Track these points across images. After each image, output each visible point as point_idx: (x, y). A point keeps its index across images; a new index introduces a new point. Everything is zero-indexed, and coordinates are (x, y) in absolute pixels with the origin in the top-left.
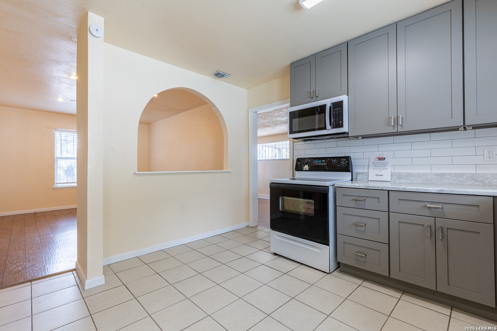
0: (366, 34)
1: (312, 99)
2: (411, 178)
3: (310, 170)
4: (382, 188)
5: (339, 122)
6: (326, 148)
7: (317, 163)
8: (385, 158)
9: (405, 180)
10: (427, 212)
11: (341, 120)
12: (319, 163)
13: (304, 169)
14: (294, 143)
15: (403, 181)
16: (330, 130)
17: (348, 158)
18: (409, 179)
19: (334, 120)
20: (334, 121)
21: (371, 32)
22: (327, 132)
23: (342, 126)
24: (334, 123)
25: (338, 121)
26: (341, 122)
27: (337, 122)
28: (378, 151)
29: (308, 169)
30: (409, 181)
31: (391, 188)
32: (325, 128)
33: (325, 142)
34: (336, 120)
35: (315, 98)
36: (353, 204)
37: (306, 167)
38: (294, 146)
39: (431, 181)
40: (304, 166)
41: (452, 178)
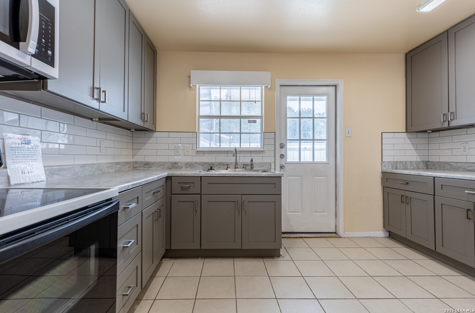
2: (62, 173)
5: (47, 50)
9: (58, 176)
16: (27, 57)
22: (19, 56)
23: (52, 64)
27: (44, 47)
30: (61, 177)
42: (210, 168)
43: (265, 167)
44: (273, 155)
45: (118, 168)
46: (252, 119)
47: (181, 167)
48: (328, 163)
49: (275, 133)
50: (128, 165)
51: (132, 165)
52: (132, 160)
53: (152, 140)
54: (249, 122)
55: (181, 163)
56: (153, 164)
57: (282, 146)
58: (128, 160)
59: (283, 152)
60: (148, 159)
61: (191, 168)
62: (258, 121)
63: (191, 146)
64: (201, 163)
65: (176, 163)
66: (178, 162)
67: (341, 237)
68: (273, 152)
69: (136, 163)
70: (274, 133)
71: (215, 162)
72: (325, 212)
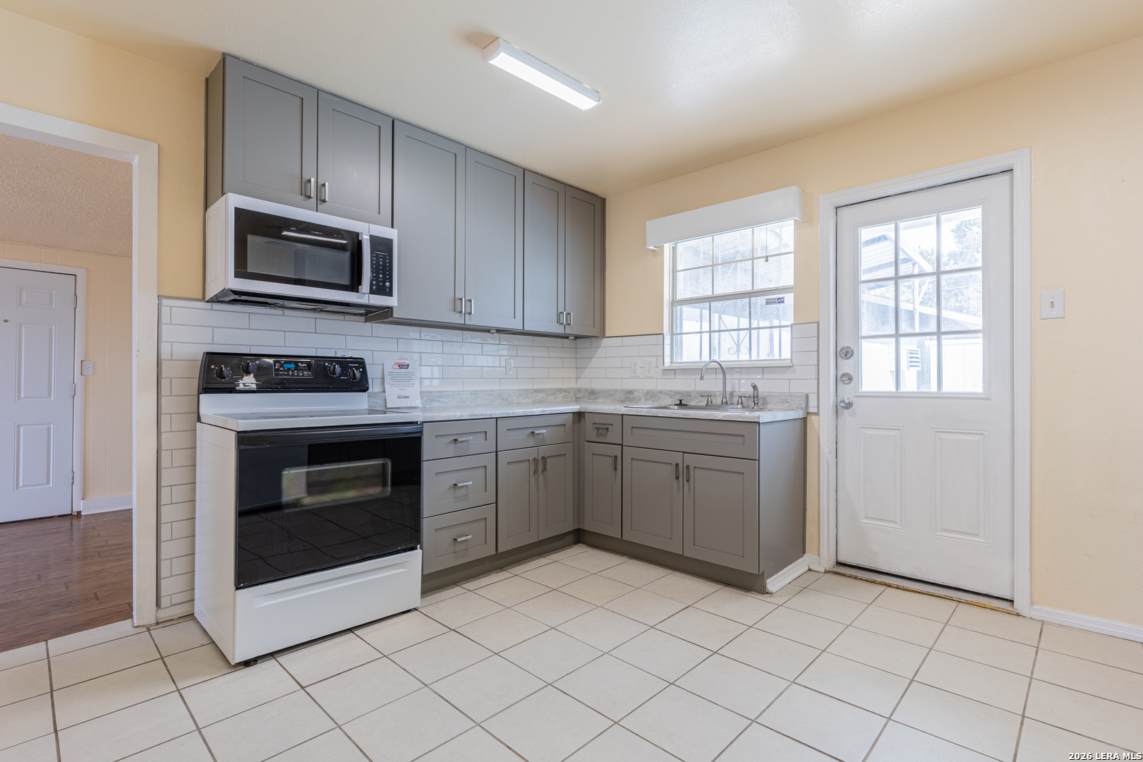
0: (421, 128)
2: (444, 400)
3: (260, 390)
5: (384, 282)
7: (285, 371)
8: (408, 365)
10: (531, 442)
11: (388, 279)
12: (289, 369)
13: (241, 387)
16: (364, 296)
19: (374, 275)
20: (373, 277)
22: (359, 298)
23: (390, 294)
24: (374, 282)
26: (388, 284)
27: (381, 281)
28: (398, 351)
29: (254, 387)
32: (354, 285)
34: (377, 277)
36: (451, 450)
37: (249, 381)
40: (242, 379)
42: (678, 402)
43: (793, 403)
44: (814, 376)
45: (539, 398)
46: (773, 297)
47: (638, 398)
48: (985, 396)
49: (818, 323)
50: (563, 394)
51: (572, 394)
52: (574, 386)
53: (600, 352)
54: (768, 302)
55: (638, 392)
56: (600, 392)
57: (847, 353)
58: (566, 386)
59: (847, 366)
60: (596, 385)
61: (653, 401)
62: (789, 298)
63: (654, 360)
64: (669, 393)
65: (630, 392)
66: (635, 390)
67: (1018, 615)
68: (814, 368)
69: (579, 390)
70: (816, 324)
71: (693, 391)
72: (976, 535)
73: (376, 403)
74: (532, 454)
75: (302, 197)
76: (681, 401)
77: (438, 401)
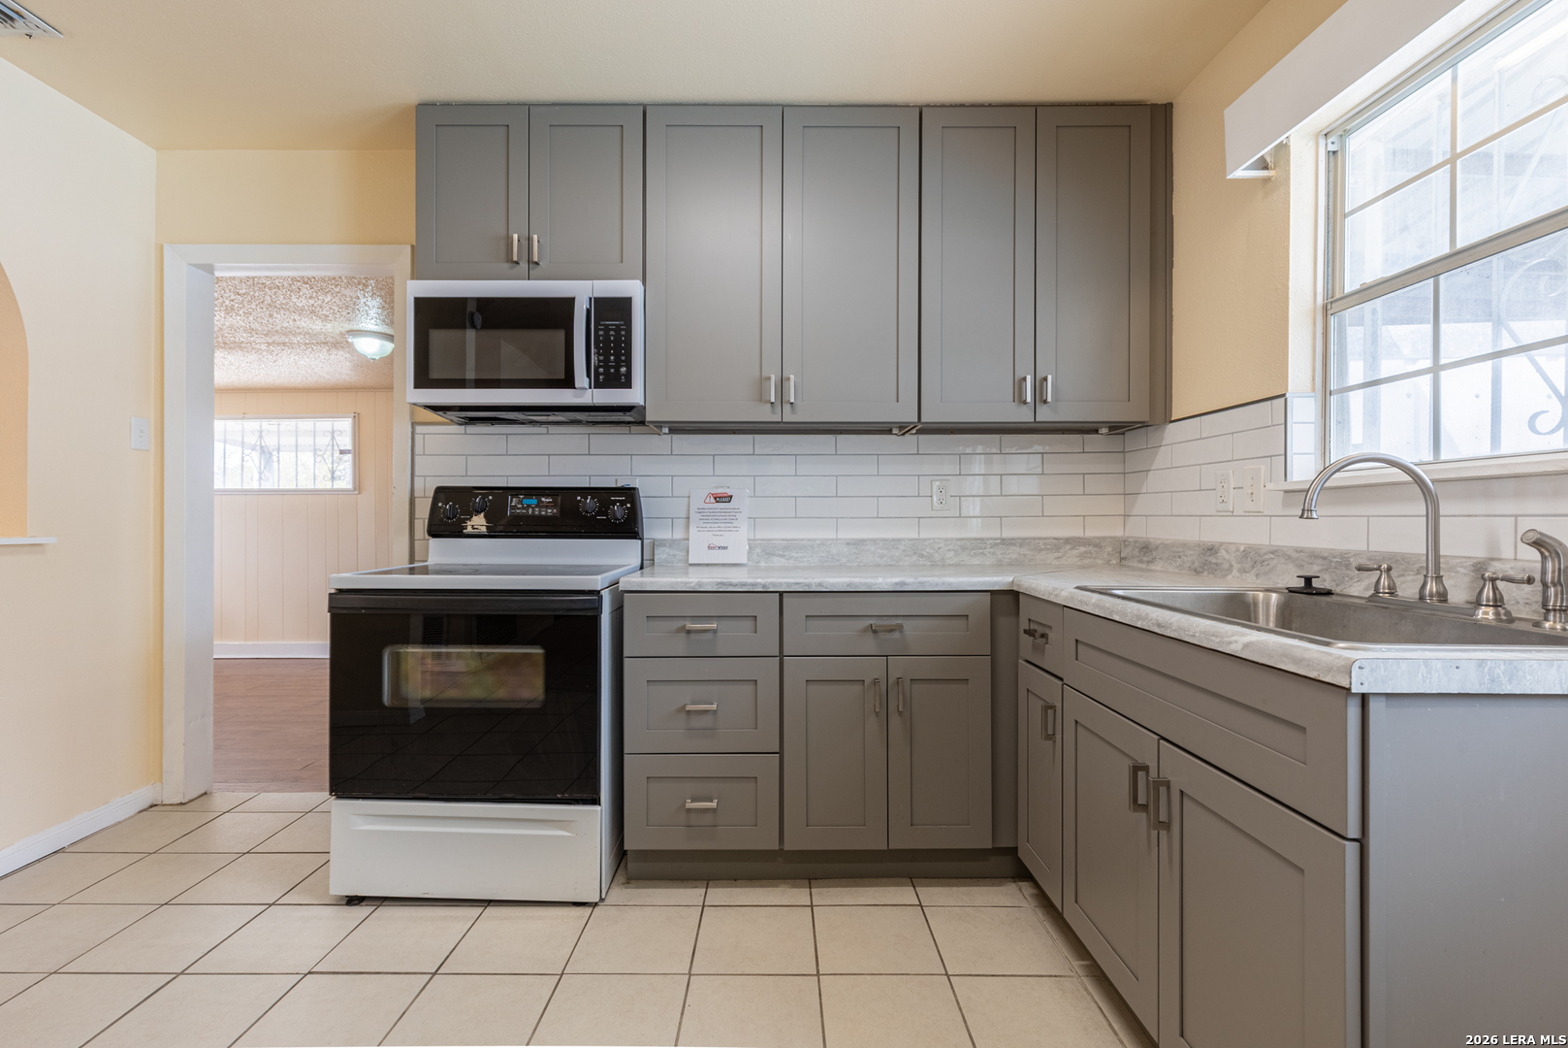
1: (512, 268)
2: (795, 555)
3: (492, 534)
4: (764, 586)
5: (617, 368)
6: (549, 455)
7: (523, 508)
8: (731, 497)
9: (782, 560)
10: (869, 645)
11: (623, 361)
12: (529, 506)
13: (469, 529)
14: (419, 429)
15: (777, 561)
16: (584, 393)
17: (629, 494)
18: (790, 558)
19: (601, 358)
20: (599, 361)
21: (714, 105)
22: (576, 396)
23: (628, 384)
24: (601, 370)
25: (613, 369)
26: (623, 370)
27: (612, 367)
28: (714, 475)
29: (484, 529)
30: (791, 561)
31: (788, 584)
32: (568, 382)
33: (548, 433)
34: (607, 360)
35: (524, 265)
36: (679, 646)
37: (479, 522)
38: (418, 438)
39: (838, 561)
40: (470, 519)
41: (879, 551)
42: (1301, 583)
45: (1014, 556)
47: (1226, 566)
51: (1109, 549)
52: (1119, 533)
53: (1162, 457)
55: (1227, 551)
56: (1157, 548)
58: (1091, 533)
60: (1159, 532)
61: (1257, 576)
63: (1263, 467)
64: (1295, 555)
65: (1211, 550)
66: (1222, 544)
69: (1124, 542)
73: (674, 556)
74: (874, 669)
75: (506, 266)
76: (1308, 580)
77: (780, 556)
